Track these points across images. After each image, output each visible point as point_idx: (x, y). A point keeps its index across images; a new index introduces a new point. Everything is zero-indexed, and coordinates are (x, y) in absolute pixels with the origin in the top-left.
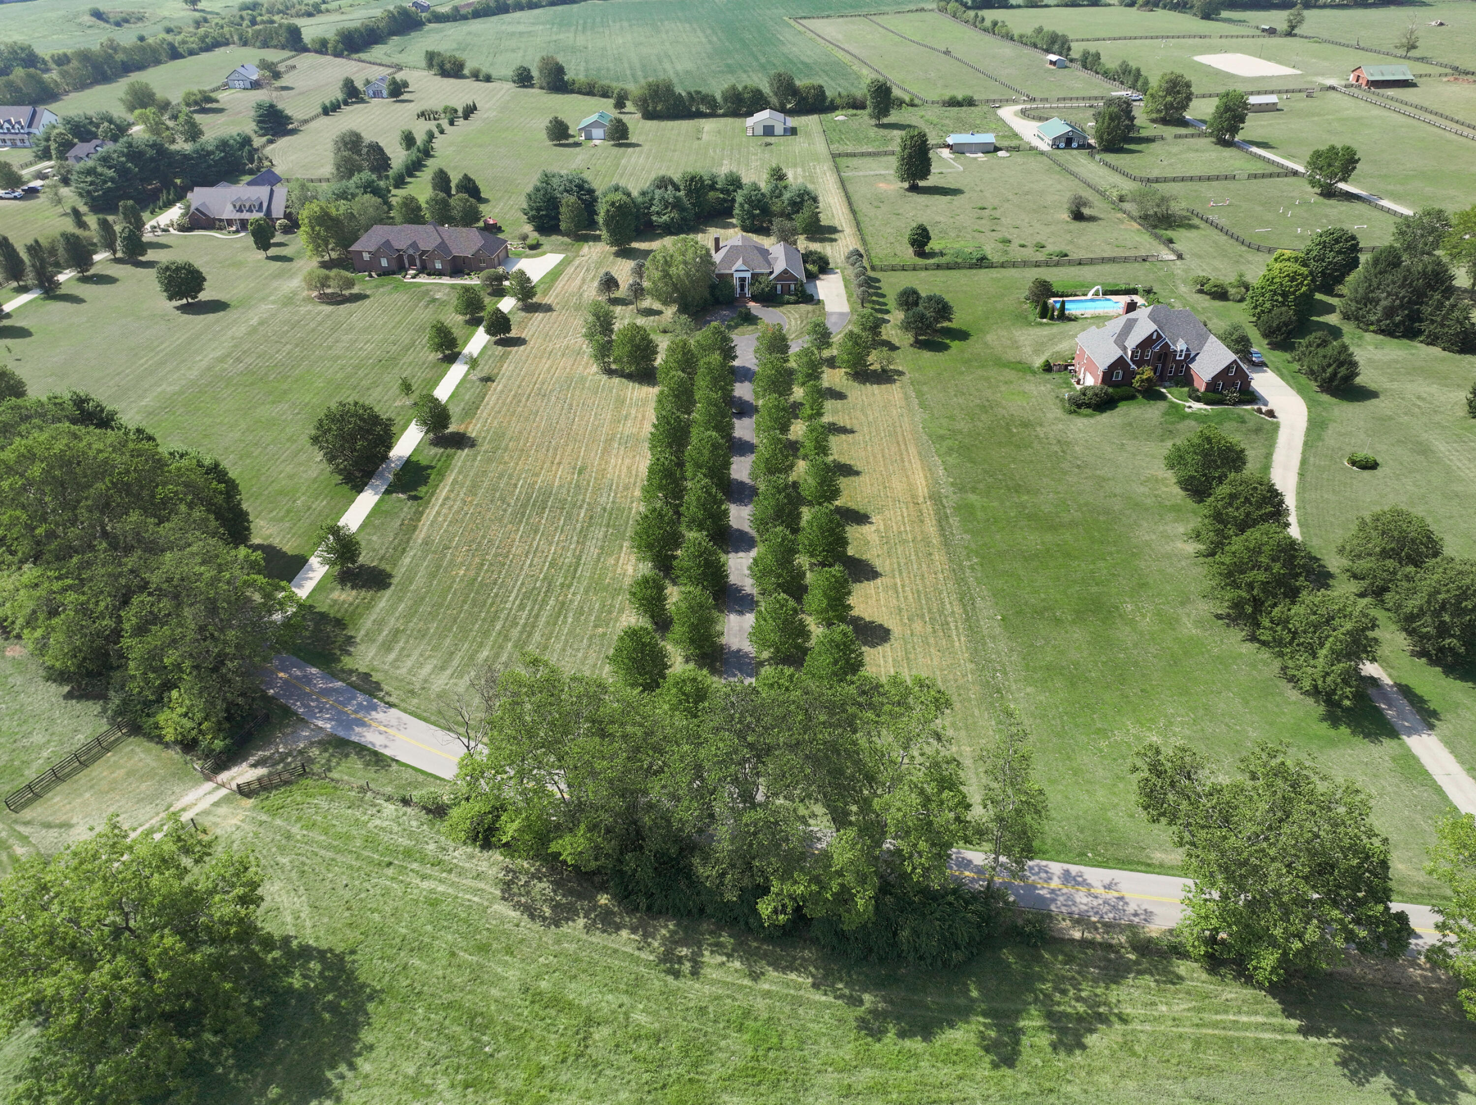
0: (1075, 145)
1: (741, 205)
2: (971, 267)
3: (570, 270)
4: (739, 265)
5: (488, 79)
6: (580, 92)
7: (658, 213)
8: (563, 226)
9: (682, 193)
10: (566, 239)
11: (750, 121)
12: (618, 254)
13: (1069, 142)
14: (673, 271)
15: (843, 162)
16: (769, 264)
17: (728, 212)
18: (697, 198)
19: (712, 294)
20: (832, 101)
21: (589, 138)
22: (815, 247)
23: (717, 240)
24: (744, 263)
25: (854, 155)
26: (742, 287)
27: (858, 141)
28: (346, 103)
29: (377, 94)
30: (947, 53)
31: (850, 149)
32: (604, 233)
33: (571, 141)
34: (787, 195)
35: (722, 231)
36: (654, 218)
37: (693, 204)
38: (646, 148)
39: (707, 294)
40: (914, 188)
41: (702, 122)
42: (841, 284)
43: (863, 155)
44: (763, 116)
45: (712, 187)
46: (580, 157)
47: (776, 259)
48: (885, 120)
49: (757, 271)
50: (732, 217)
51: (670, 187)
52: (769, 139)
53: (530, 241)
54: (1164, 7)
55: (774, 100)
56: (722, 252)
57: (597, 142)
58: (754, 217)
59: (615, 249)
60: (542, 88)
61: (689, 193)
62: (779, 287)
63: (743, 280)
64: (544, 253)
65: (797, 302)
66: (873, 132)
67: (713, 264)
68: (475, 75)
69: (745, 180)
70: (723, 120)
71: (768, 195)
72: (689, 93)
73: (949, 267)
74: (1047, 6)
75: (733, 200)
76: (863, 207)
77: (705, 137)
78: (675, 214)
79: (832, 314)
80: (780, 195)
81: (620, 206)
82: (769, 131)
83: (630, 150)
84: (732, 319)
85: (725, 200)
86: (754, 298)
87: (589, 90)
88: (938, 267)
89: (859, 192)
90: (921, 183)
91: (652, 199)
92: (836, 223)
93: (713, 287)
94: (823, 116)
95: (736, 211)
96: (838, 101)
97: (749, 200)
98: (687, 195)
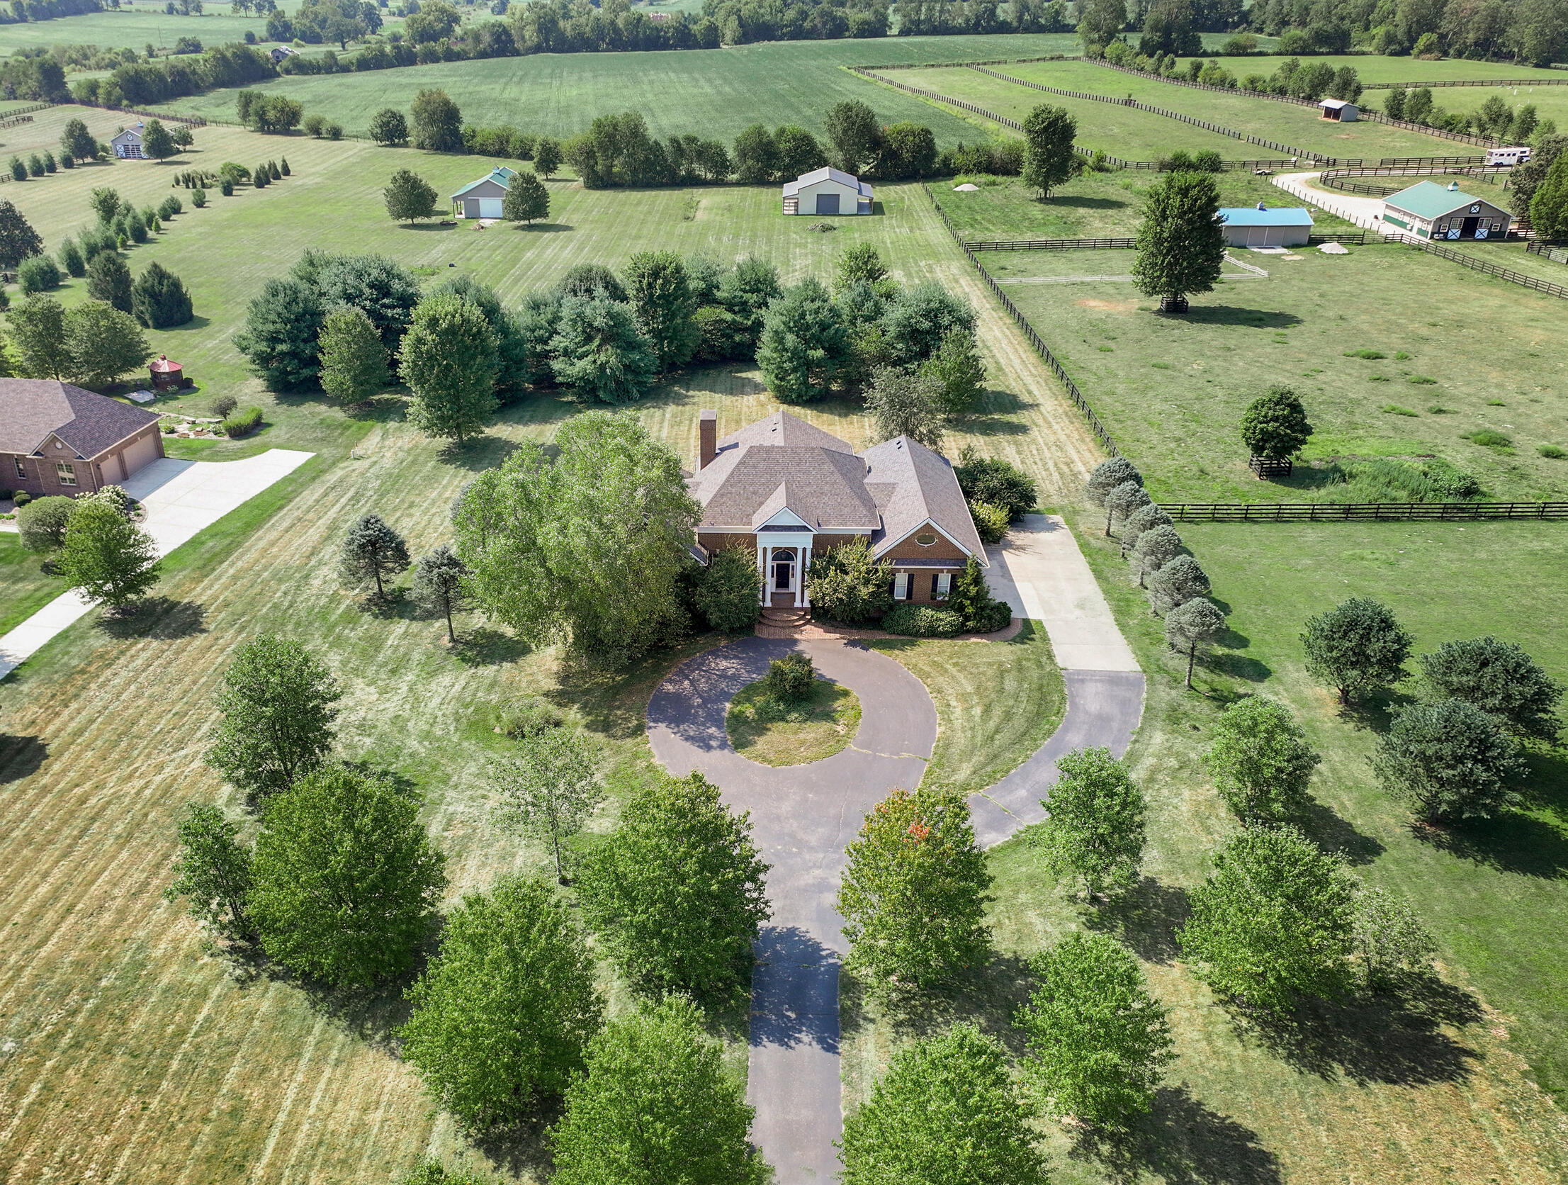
0: (1482, 232)
1: (779, 337)
2: (1447, 514)
3: (309, 496)
4: (775, 507)
5: (336, 134)
6: (483, 152)
7: (566, 353)
8: (328, 379)
9: (630, 308)
10: (337, 414)
11: (790, 189)
12: (448, 457)
13: (1469, 227)
14: (548, 535)
15: (991, 260)
16: (870, 506)
17: (744, 356)
18: (669, 317)
19: (687, 603)
20: (946, 161)
21: (474, 215)
22: (984, 448)
23: (708, 429)
24: (793, 504)
25: (1012, 248)
26: (783, 576)
27: (1013, 225)
28: (68, 163)
29: (130, 153)
30: (1129, 102)
31: (998, 236)
32: (415, 401)
33: (435, 220)
34: (894, 315)
35: (727, 400)
36: (557, 365)
37: (657, 334)
38: (580, 234)
39: (668, 605)
40: (1176, 309)
41: (698, 193)
42: (1080, 565)
43: (1030, 247)
44: (817, 179)
45: (707, 297)
46: (442, 247)
47: (890, 488)
48: (1057, 190)
49: (832, 528)
50: (751, 363)
51: (600, 290)
52: (828, 221)
53: (238, 417)
54: (1459, 55)
55: (838, 156)
56: (724, 465)
57: (487, 223)
58: (807, 366)
59: (444, 442)
60: (421, 146)
61: (649, 304)
62: (901, 580)
63: (784, 556)
64: (265, 448)
65: (959, 632)
66: (1037, 211)
67: (691, 510)
68: (316, 130)
69: (789, 280)
70: (737, 192)
71: (846, 313)
72: (674, 141)
73: (1381, 514)
74: (1261, 54)
75: (759, 325)
76: (1071, 350)
77: (701, 216)
78: (610, 356)
79: (1083, 677)
80: (878, 312)
81: (452, 331)
82: (828, 205)
83: (548, 235)
84: (750, 691)
85: (736, 327)
86: (821, 614)
87: (500, 148)
88: (1348, 513)
89: (1048, 319)
90: (1194, 300)
91: (556, 319)
92: (1015, 387)
93: (688, 580)
94: (930, 186)
95: (765, 351)
96: (958, 160)
97: (799, 325)
98: (642, 311)
